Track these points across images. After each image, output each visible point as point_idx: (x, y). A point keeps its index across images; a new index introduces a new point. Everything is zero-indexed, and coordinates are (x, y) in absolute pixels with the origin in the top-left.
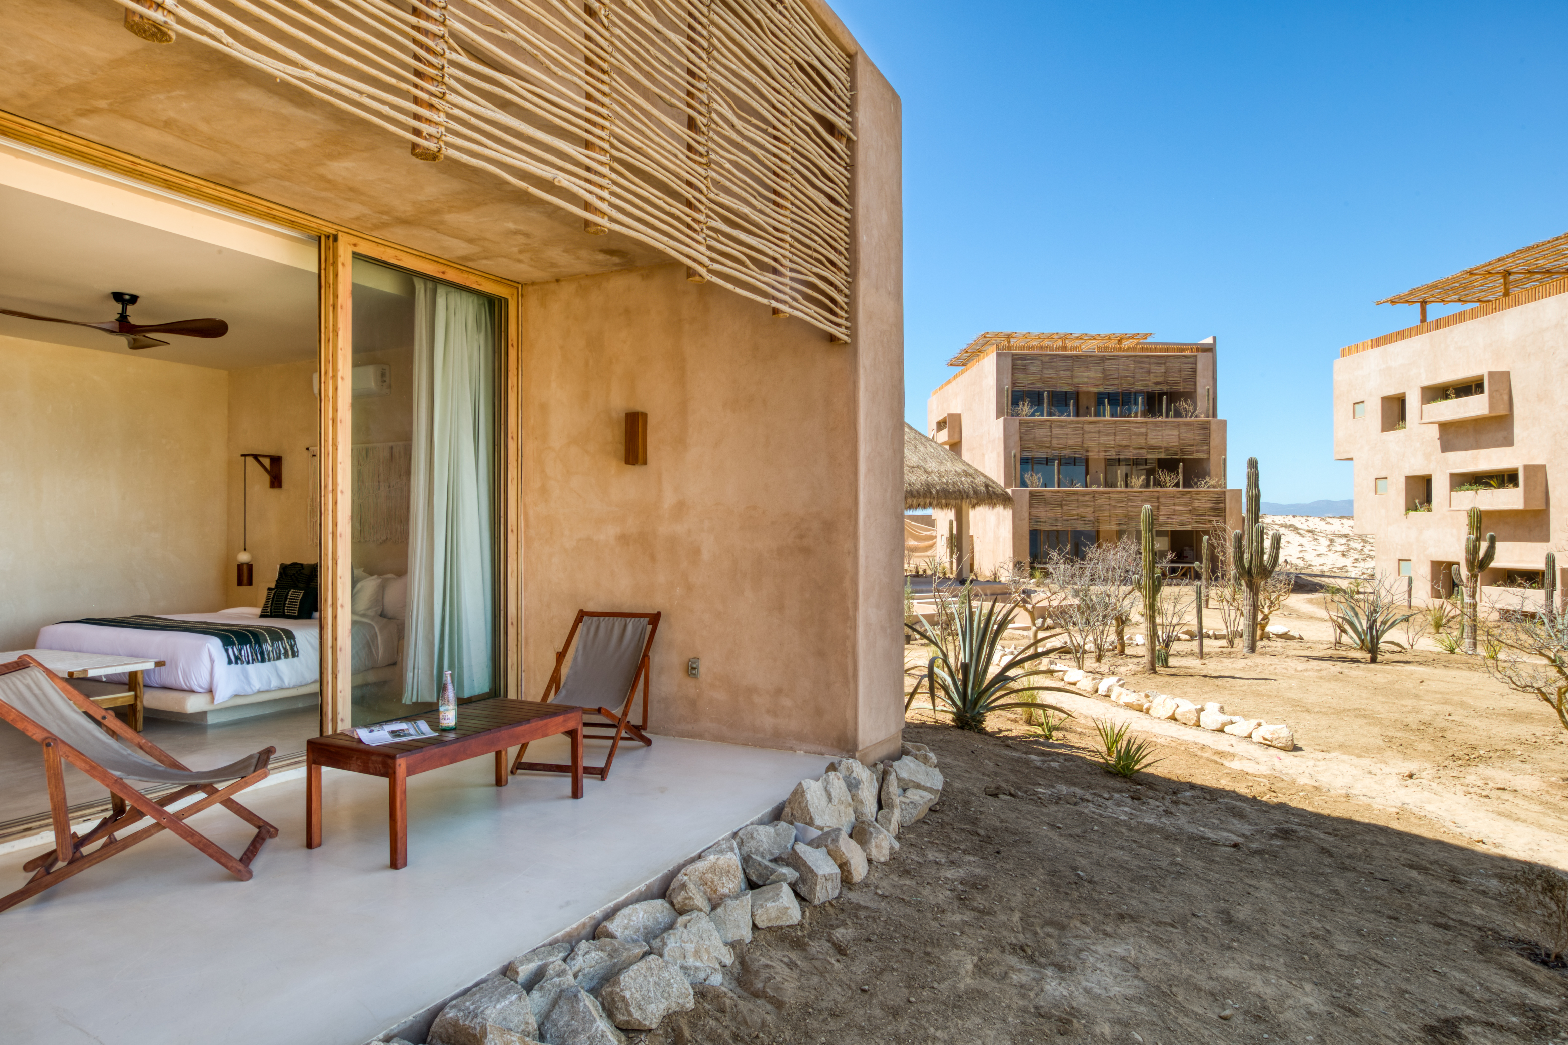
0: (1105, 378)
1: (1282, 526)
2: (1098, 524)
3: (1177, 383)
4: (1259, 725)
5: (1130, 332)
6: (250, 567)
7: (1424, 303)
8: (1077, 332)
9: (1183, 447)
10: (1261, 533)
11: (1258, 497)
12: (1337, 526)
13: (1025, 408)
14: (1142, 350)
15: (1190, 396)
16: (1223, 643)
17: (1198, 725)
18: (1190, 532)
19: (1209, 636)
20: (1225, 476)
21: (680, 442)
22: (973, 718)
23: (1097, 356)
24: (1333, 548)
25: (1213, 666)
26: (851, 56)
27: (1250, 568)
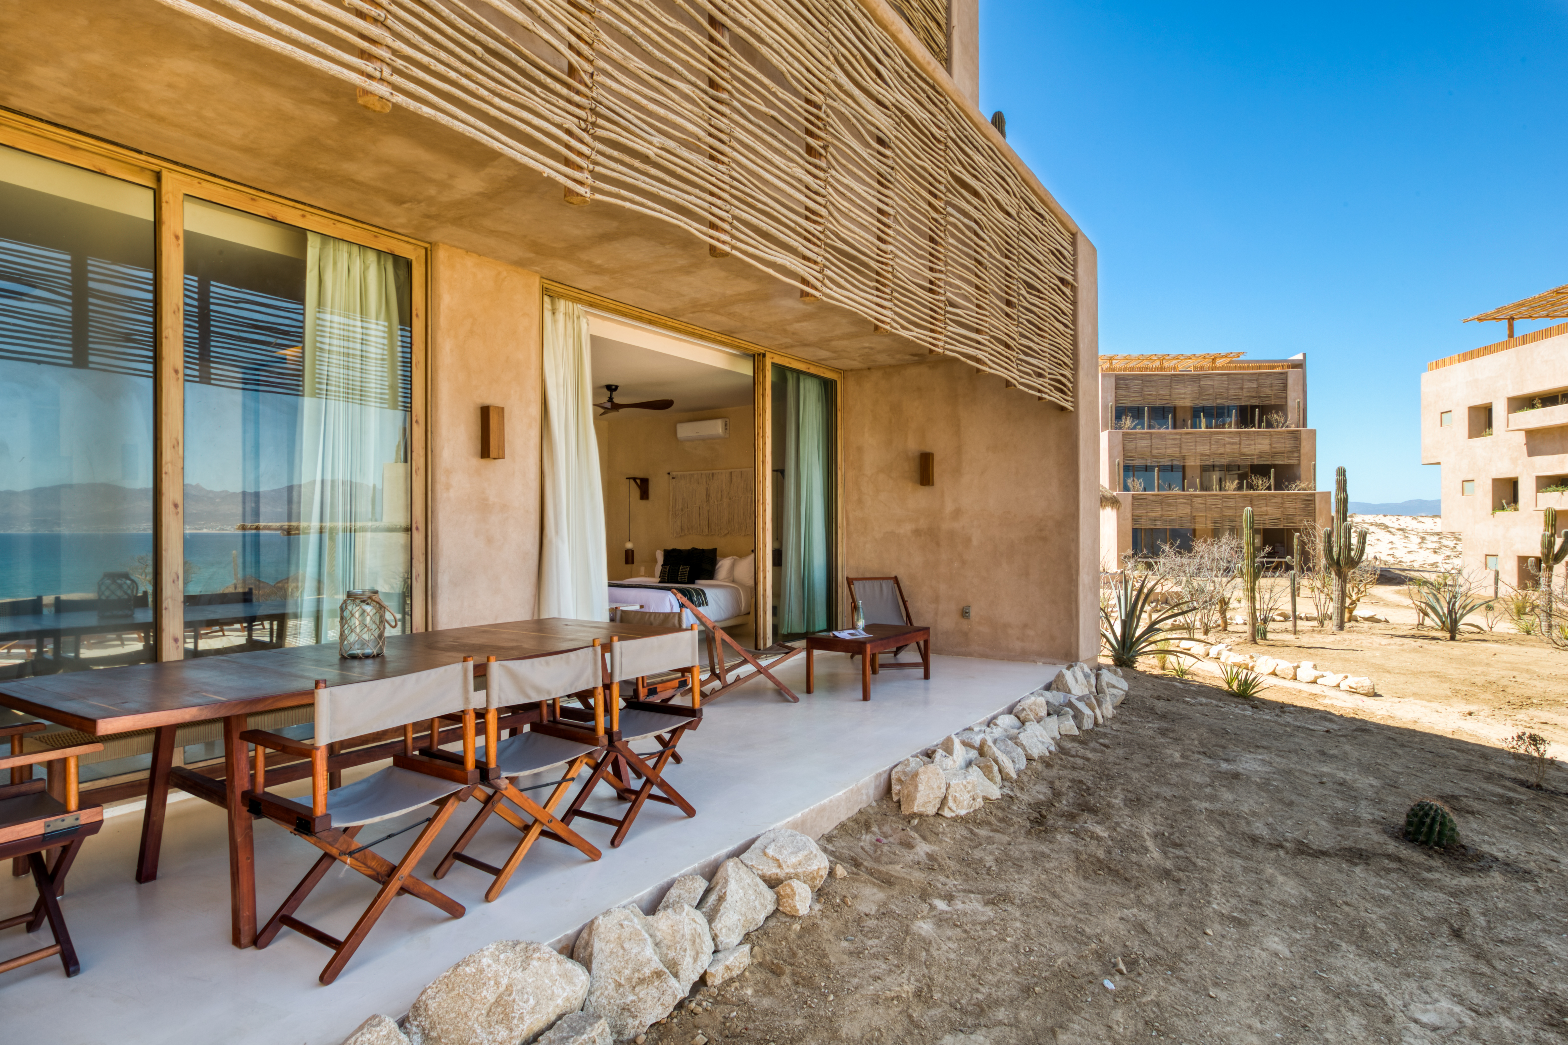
0: (1201, 394)
1: (1372, 524)
2: (1195, 523)
3: (1268, 397)
4: (1346, 677)
5: (1223, 352)
6: (632, 551)
7: (1511, 319)
8: (1173, 354)
9: (1274, 454)
10: (1349, 530)
11: (1346, 500)
12: (1429, 524)
13: (1128, 422)
14: (1235, 368)
15: (1281, 408)
16: (1315, 623)
17: (1295, 678)
18: (1281, 531)
19: (1301, 618)
20: (1315, 479)
21: (957, 472)
22: (1129, 659)
23: (1193, 375)
24: (1424, 546)
25: (1305, 640)
26: (1074, 235)
27: (1338, 559)
